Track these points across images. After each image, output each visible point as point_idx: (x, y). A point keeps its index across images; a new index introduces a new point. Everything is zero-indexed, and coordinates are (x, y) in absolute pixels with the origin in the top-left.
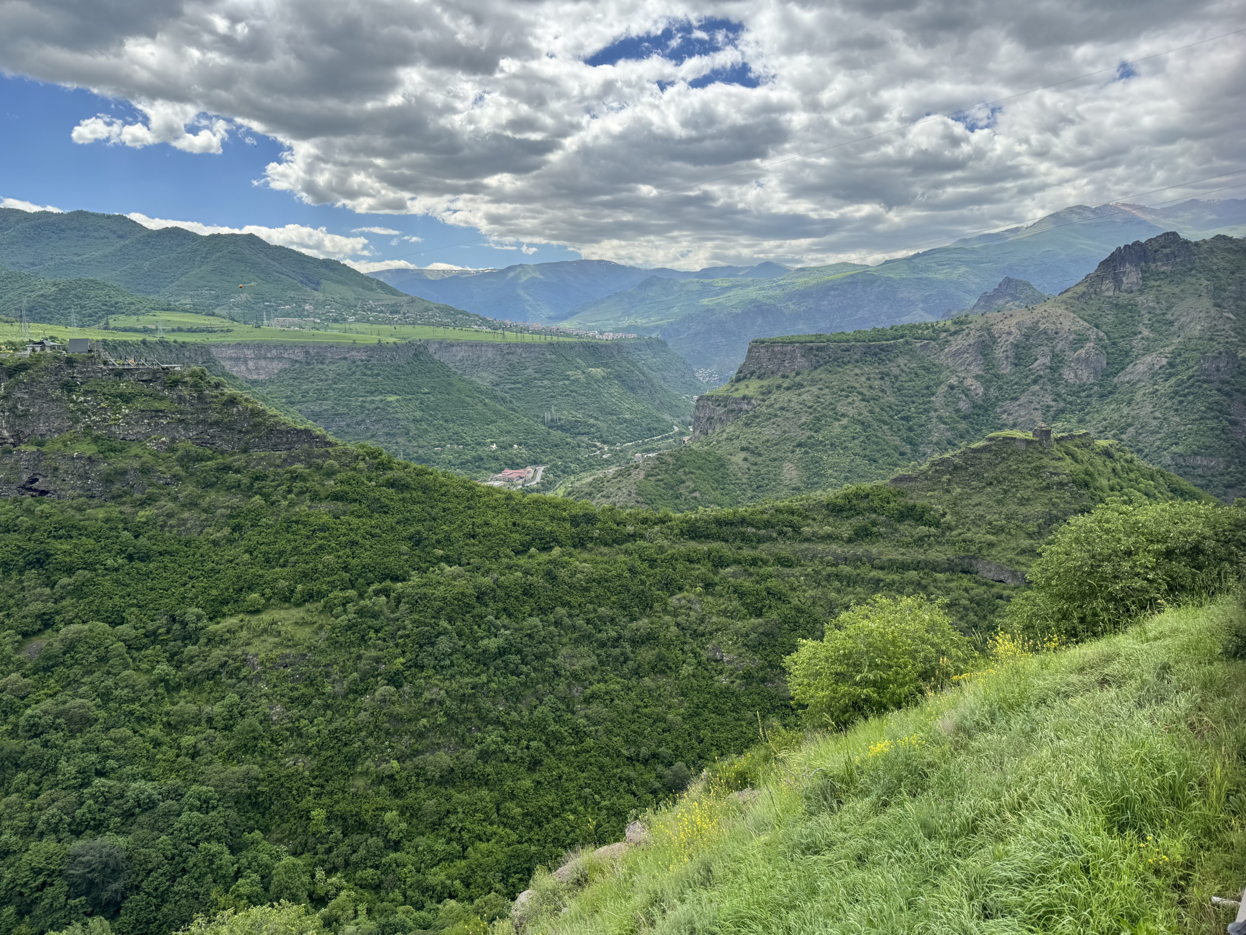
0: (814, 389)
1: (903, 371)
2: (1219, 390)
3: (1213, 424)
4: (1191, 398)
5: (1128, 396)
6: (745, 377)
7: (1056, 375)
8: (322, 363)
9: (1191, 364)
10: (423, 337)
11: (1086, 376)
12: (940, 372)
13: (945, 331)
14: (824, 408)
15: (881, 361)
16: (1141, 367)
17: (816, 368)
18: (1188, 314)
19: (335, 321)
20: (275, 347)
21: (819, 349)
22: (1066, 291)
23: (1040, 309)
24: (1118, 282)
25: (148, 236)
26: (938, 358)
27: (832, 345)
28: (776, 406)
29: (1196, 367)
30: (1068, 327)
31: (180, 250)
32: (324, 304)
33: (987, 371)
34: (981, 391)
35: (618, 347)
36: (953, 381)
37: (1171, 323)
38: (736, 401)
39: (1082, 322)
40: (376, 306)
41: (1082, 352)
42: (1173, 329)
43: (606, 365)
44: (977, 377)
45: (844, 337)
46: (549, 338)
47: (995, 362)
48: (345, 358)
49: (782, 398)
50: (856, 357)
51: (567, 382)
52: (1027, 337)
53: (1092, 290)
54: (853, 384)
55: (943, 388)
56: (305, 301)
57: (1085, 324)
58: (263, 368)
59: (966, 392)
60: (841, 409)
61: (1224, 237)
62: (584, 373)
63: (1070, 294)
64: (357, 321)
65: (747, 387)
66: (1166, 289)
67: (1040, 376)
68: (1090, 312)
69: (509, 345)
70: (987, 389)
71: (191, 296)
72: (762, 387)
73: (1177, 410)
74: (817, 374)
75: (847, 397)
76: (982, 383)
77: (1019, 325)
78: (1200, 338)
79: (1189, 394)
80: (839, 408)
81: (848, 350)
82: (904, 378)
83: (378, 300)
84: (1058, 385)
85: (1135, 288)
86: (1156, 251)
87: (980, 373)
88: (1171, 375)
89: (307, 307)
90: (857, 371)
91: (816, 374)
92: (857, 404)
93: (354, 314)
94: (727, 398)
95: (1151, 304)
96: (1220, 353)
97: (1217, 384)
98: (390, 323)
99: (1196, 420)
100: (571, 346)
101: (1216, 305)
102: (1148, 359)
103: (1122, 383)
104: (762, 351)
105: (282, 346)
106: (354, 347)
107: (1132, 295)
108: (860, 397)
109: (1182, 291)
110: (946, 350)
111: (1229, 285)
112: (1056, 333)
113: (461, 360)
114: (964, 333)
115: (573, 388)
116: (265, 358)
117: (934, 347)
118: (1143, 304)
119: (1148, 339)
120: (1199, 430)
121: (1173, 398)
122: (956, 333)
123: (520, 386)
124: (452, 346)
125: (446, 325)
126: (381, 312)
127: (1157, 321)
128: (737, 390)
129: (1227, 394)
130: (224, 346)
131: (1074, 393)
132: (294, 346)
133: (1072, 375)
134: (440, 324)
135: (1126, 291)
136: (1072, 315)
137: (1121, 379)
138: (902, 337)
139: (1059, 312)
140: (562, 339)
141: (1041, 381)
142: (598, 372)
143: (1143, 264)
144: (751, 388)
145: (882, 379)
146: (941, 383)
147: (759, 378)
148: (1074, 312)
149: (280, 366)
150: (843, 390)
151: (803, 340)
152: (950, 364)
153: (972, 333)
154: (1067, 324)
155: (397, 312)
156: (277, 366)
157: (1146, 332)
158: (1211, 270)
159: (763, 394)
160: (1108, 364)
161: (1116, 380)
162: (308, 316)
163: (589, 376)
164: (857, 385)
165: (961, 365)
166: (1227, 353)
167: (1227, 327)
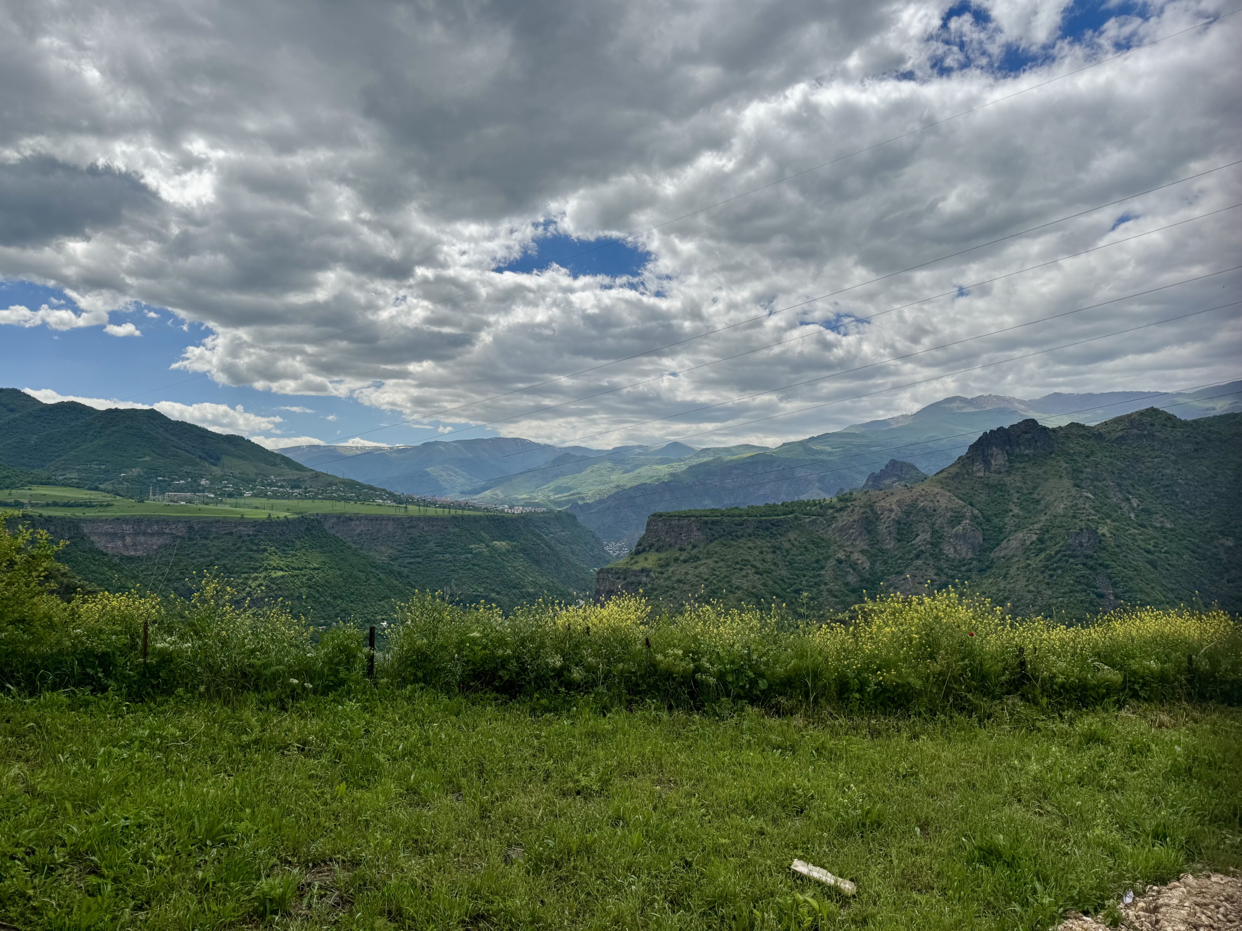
0: (710, 562)
1: (794, 545)
2: (1084, 564)
3: (1081, 596)
4: (1059, 572)
5: (1004, 571)
6: (644, 550)
7: (937, 550)
8: (206, 538)
9: (1058, 540)
10: (320, 512)
11: (965, 552)
12: (829, 547)
13: (832, 508)
14: (719, 581)
15: (773, 535)
16: (1014, 542)
17: (711, 541)
18: (1052, 493)
19: (230, 495)
20: (157, 522)
21: (714, 523)
22: (941, 472)
23: (918, 488)
24: (987, 463)
25: (41, 410)
26: (826, 533)
27: (726, 519)
28: (674, 579)
29: (1062, 543)
30: (945, 505)
31: (72, 424)
32: (222, 478)
33: (871, 546)
34: (867, 565)
35: (525, 520)
36: (841, 555)
37: (1038, 502)
38: (635, 574)
39: (957, 501)
40: (277, 481)
41: (960, 528)
42: (1040, 507)
43: (511, 538)
44: (862, 552)
45: (737, 512)
46: (453, 512)
47: (879, 538)
48: (231, 534)
49: (678, 570)
50: (749, 531)
51: (469, 556)
52: (908, 514)
53: (964, 471)
54: (745, 557)
55: (832, 562)
56: (202, 477)
57: (961, 502)
58: (141, 544)
59: (853, 566)
60: (736, 582)
61: (1078, 425)
62: (487, 546)
63: (944, 474)
64: (255, 496)
65: (646, 559)
66: (1030, 471)
67: (922, 551)
68: (963, 491)
69: (411, 519)
70: (873, 563)
71: (78, 470)
72: (660, 559)
73: (1048, 584)
74: (714, 546)
75: (741, 569)
76: (868, 558)
77: (900, 503)
78: (1064, 516)
79: (1058, 568)
80: (734, 581)
81: (741, 525)
82: (794, 551)
83: (280, 475)
84: (939, 560)
85: (1003, 470)
86: (1018, 437)
87: (866, 547)
88: (1041, 550)
89: (203, 482)
90: (750, 544)
91: (711, 547)
92: (751, 577)
93: (252, 489)
94: (626, 571)
95: (1018, 484)
96: (1082, 530)
97: (1081, 559)
98: (288, 498)
99: (1065, 593)
100: (476, 520)
101: (1076, 485)
102: (1020, 535)
103: (999, 558)
104: (660, 524)
105: (165, 521)
106: (242, 521)
107: (1001, 476)
108: (753, 570)
109: (1044, 472)
110: (833, 526)
111: (1086, 467)
112: (935, 511)
113: (359, 535)
114: (849, 510)
115: (475, 561)
116: (144, 534)
117: (821, 522)
118: (1011, 484)
119: (1018, 516)
120: (1070, 602)
121: (1043, 572)
122: (841, 509)
123: (420, 560)
124: (351, 519)
125: (347, 500)
126: (282, 486)
127: (1025, 500)
128: (636, 562)
129: (1091, 568)
130: (101, 521)
131: (955, 567)
132: (177, 520)
133: (952, 550)
134: (340, 499)
135: (995, 472)
136: (948, 494)
137: (997, 554)
138: (792, 513)
139: (936, 490)
140: (466, 513)
141: (923, 556)
142: (501, 545)
143: (1008, 448)
144: (650, 561)
145: (774, 552)
146: (830, 557)
147: (657, 550)
148: (950, 491)
149: (161, 541)
150: (737, 563)
151: (698, 514)
152: (838, 539)
153: (857, 509)
154: (943, 503)
155: (298, 487)
156: (157, 541)
157: (1016, 511)
158: (1069, 454)
159: (661, 566)
160: (984, 540)
161: (992, 555)
162: (203, 491)
163: (494, 549)
164: (751, 558)
165: (847, 540)
166: (1087, 529)
167: (1087, 506)
